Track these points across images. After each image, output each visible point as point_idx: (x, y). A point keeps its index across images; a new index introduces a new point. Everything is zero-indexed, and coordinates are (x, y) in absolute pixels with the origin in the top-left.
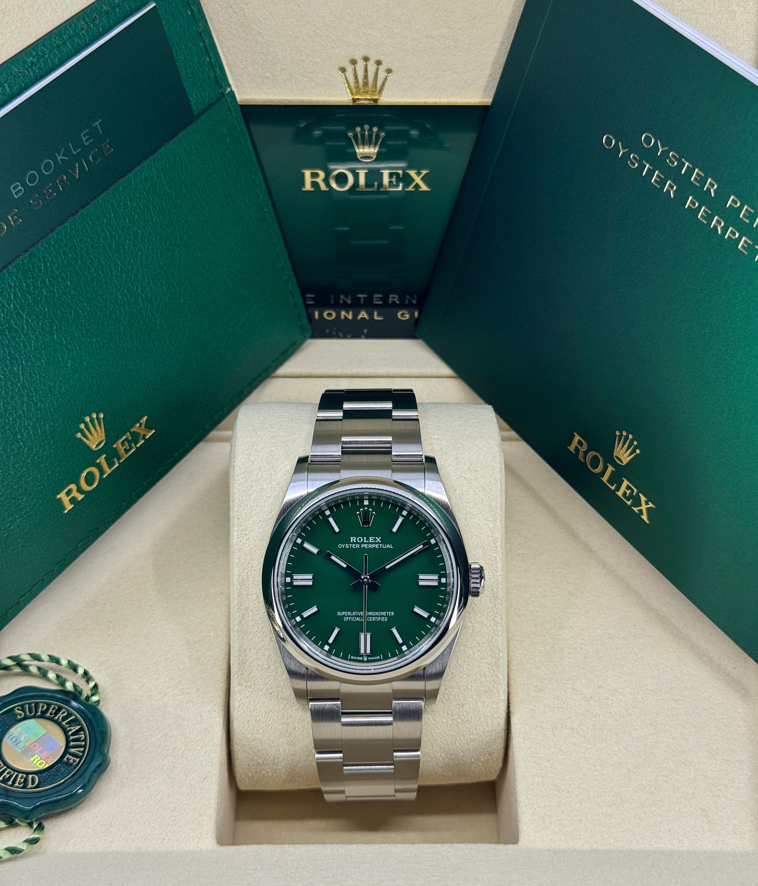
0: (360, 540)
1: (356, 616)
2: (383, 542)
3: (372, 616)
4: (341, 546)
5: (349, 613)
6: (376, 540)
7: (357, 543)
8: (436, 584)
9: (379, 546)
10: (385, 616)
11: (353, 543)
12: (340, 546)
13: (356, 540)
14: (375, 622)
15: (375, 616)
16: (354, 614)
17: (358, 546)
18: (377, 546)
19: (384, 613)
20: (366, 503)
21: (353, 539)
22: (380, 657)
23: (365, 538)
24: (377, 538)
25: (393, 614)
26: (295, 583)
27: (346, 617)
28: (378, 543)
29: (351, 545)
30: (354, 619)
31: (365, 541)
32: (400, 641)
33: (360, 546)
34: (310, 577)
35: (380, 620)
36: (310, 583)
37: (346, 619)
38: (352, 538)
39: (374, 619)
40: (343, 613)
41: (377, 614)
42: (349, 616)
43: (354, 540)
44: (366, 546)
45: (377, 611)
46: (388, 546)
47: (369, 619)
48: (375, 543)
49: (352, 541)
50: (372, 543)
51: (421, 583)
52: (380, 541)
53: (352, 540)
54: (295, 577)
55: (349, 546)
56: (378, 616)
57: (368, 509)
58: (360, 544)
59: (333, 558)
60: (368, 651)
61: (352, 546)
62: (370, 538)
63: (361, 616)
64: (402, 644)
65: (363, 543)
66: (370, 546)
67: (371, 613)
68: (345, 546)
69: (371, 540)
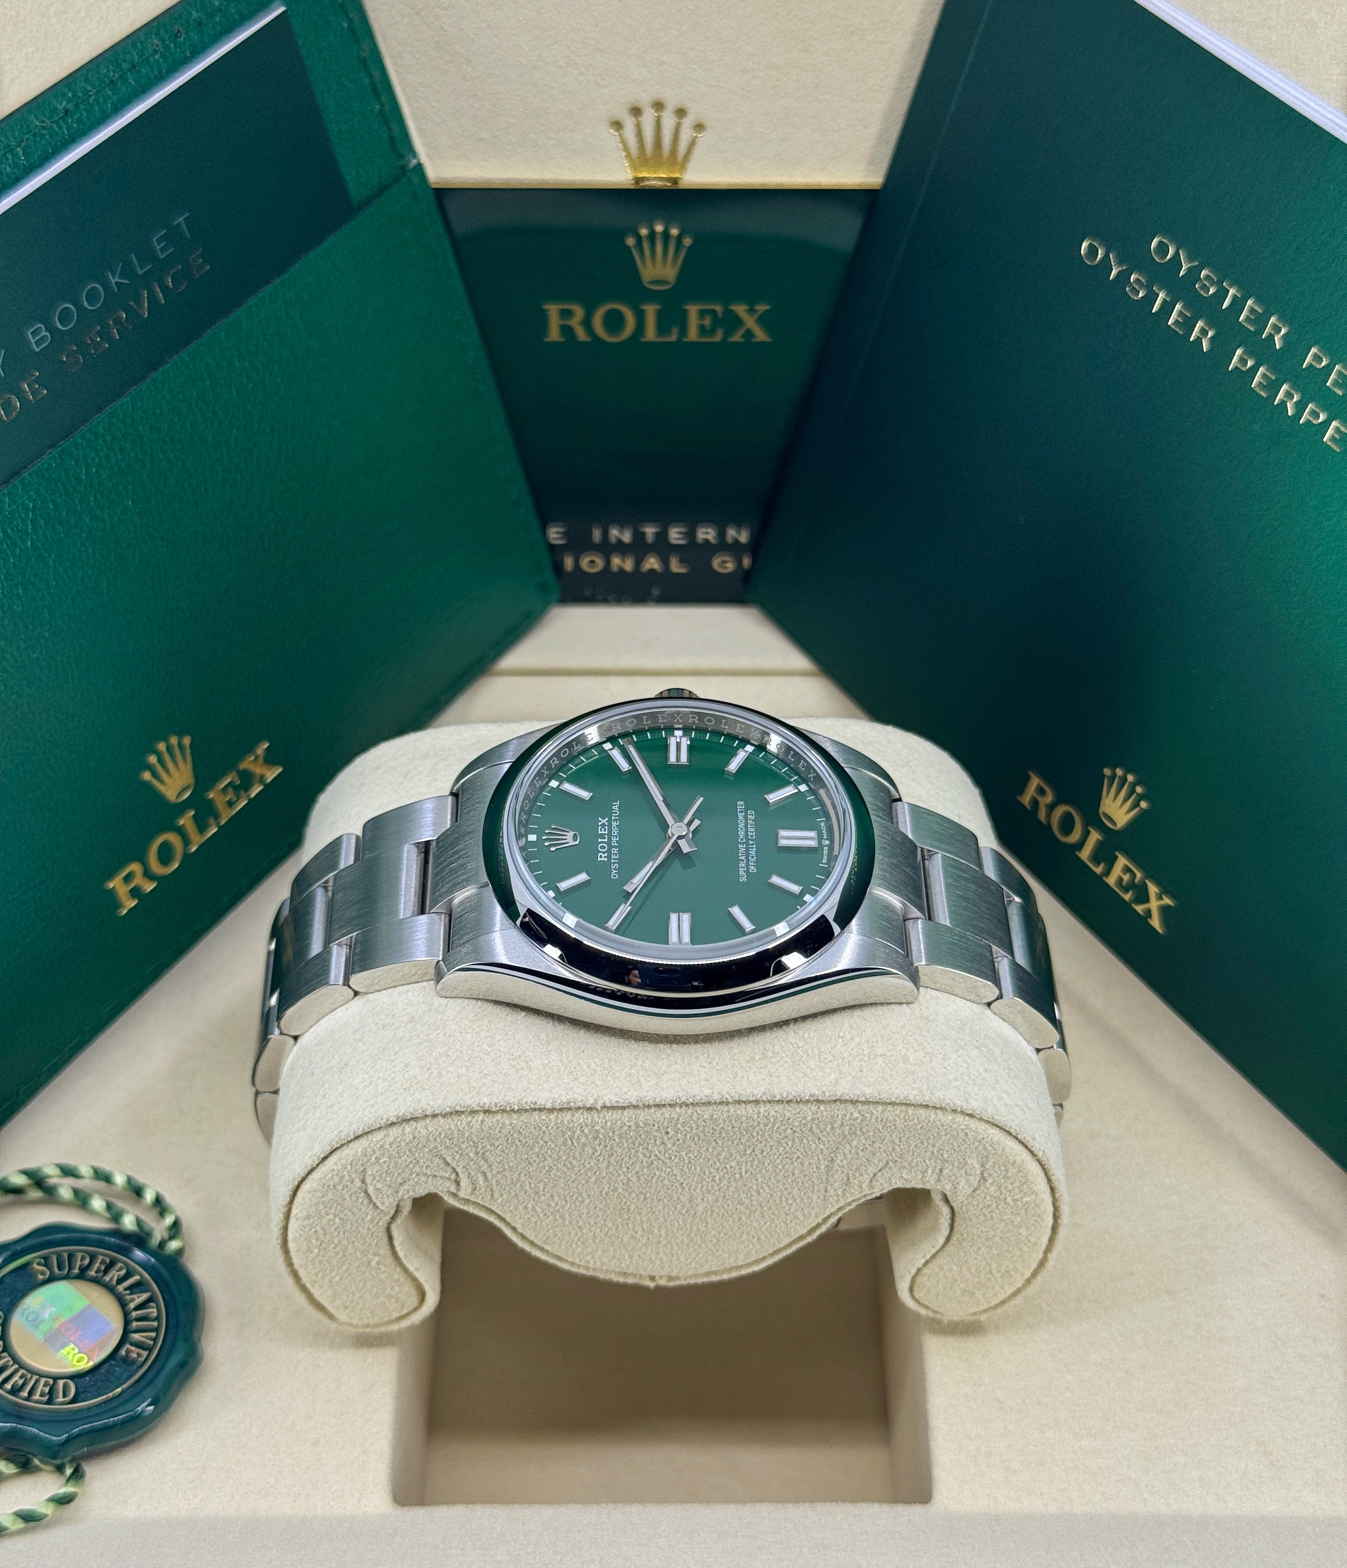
0: (603, 847)
1: (747, 854)
2: (608, 814)
3: (747, 832)
5: (742, 864)
6: (603, 825)
7: (608, 851)
8: (684, 742)
9: (615, 820)
11: (609, 857)
12: (615, 875)
13: (604, 853)
14: (757, 827)
15: (746, 828)
16: (742, 858)
17: (615, 850)
18: (614, 824)
19: (741, 816)
20: (534, 838)
22: (822, 821)
23: (600, 840)
24: (600, 823)
25: (740, 803)
27: (748, 869)
28: (610, 822)
29: (613, 861)
30: (753, 857)
31: (606, 840)
33: (615, 847)
34: (673, 918)
35: (753, 820)
36: (686, 915)
37: (753, 869)
38: (599, 859)
39: (752, 829)
40: (742, 873)
41: (741, 825)
42: (747, 865)
43: (603, 856)
44: (614, 839)
45: (737, 827)
46: (616, 808)
47: (752, 836)
48: (610, 826)
49: (606, 859)
50: (610, 831)
51: (684, 761)
52: (607, 819)
53: (603, 859)
55: (614, 863)
56: (746, 823)
57: (545, 834)
58: (610, 847)
60: (812, 834)
61: (615, 858)
62: (600, 832)
63: (747, 848)
64: (797, 790)
65: (609, 843)
66: (615, 832)
67: (742, 834)
68: (615, 868)
69: (603, 832)
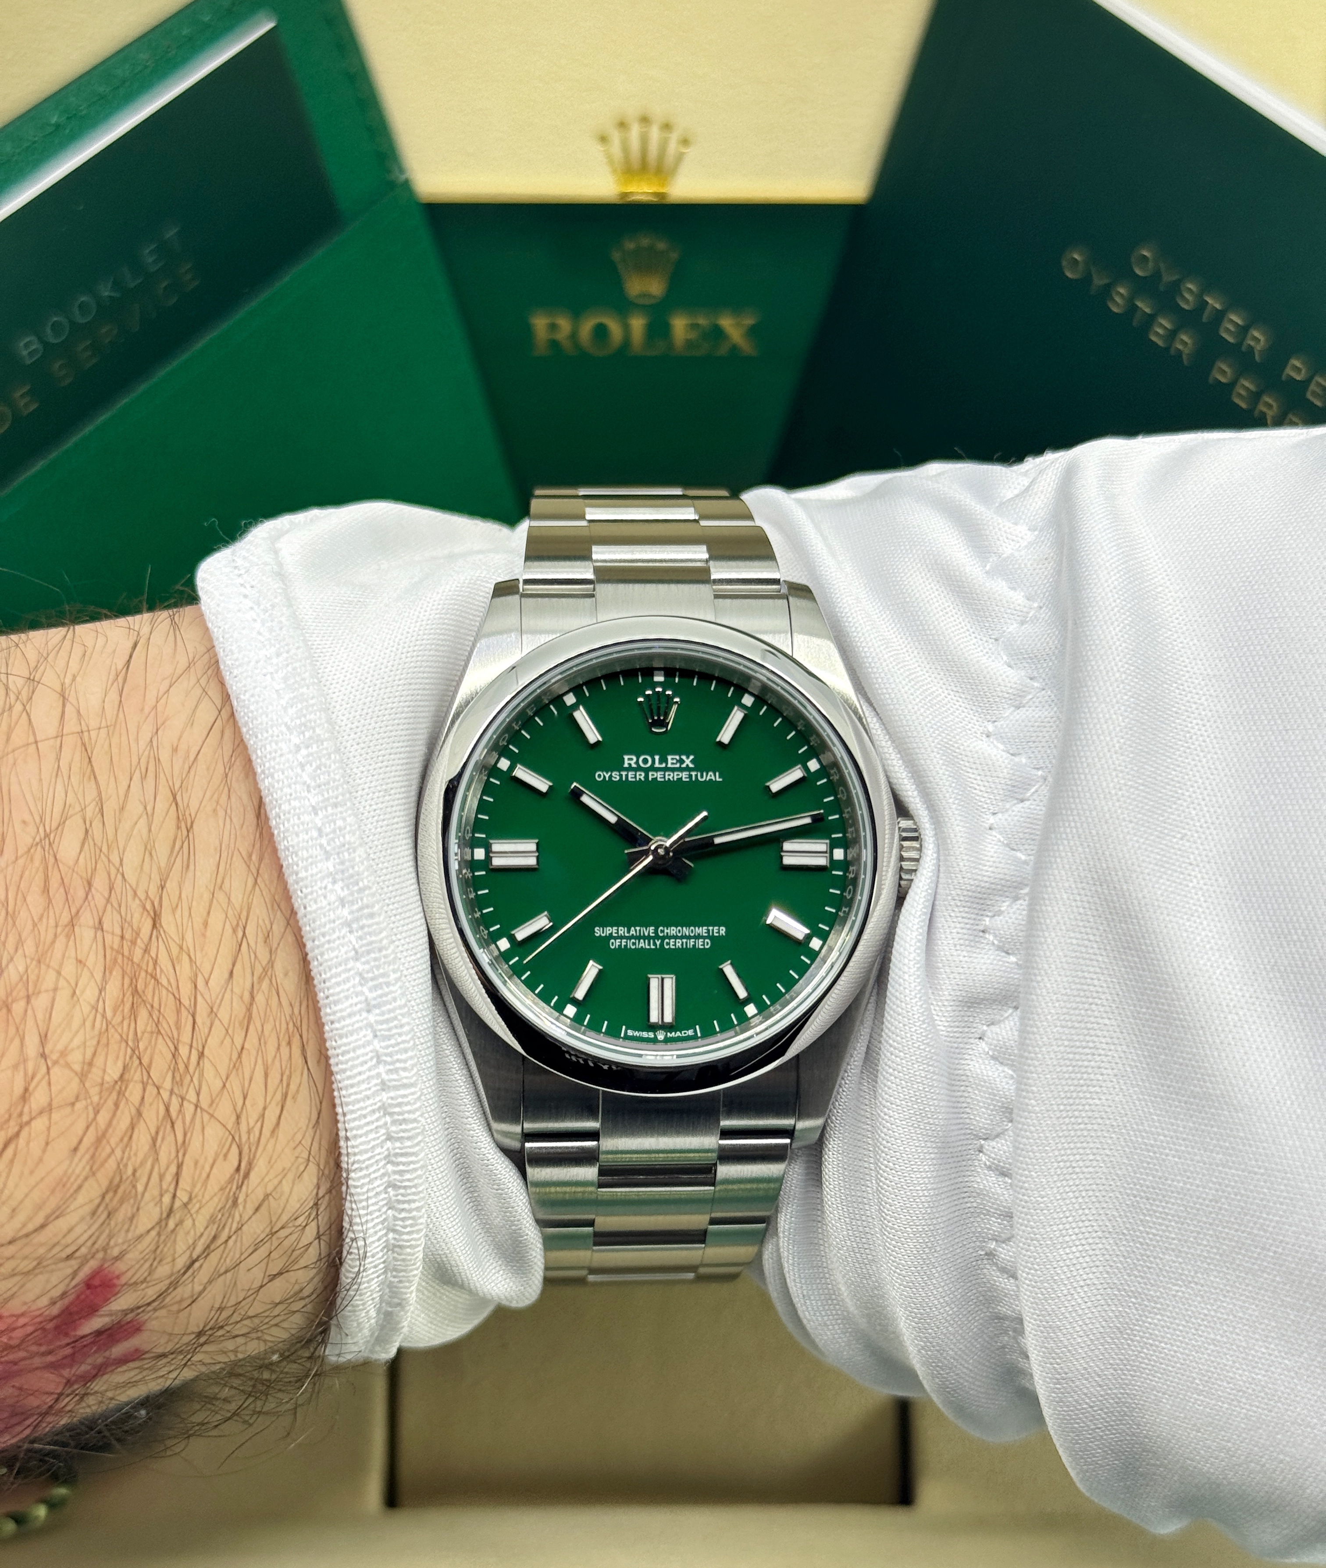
0: (645, 761)
1: (639, 938)
2: (699, 766)
3: (675, 937)
4: (601, 776)
5: (622, 931)
6: (682, 761)
7: (639, 768)
8: (822, 861)
9: (690, 776)
10: (704, 938)
11: (630, 768)
12: (599, 776)
13: (637, 762)
14: (683, 951)
15: (682, 937)
16: (633, 932)
17: (641, 776)
18: (684, 776)
19: (702, 931)
20: (659, 678)
21: (629, 760)
22: (695, 1031)
23: (657, 758)
24: (684, 757)
25: (723, 931)
26: (497, 862)
27: (615, 938)
28: (688, 769)
29: (624, 773)
30: (634, 944)
31: (657, 765)
32: (742, 993)
33: (647, 776)
34: (531, 846)
35: (694, 946)
36: (532, 861)
37: (615, 944)
38: (626, 757)
39: (679, 945)
40: (608, 930)
41: (686, 931)
42: (621, 937)
43: (632, 762)
44: (659, 775)
45: (688, 925)
46: (710, 776)
47: (668, 944)
48: (681, 769)
49: (626, 765)
50: (673, 770)
51: (788, 860)
52: (691, 766)
53: (627, 762)
54: (497, 847)
55: (621, 776)
56: (689, 937)
57: (664, 691)
58: (647, 771)
59: (585, 799)
60: (668, 1018)
61: (627, 776)
62: (669, 757)
63: (649, 938)
64: (746, 1002)
65: (652, 768)
66: (671, 776)
67: (673, 931)
68: (611, 776)
69: (670, 761)
